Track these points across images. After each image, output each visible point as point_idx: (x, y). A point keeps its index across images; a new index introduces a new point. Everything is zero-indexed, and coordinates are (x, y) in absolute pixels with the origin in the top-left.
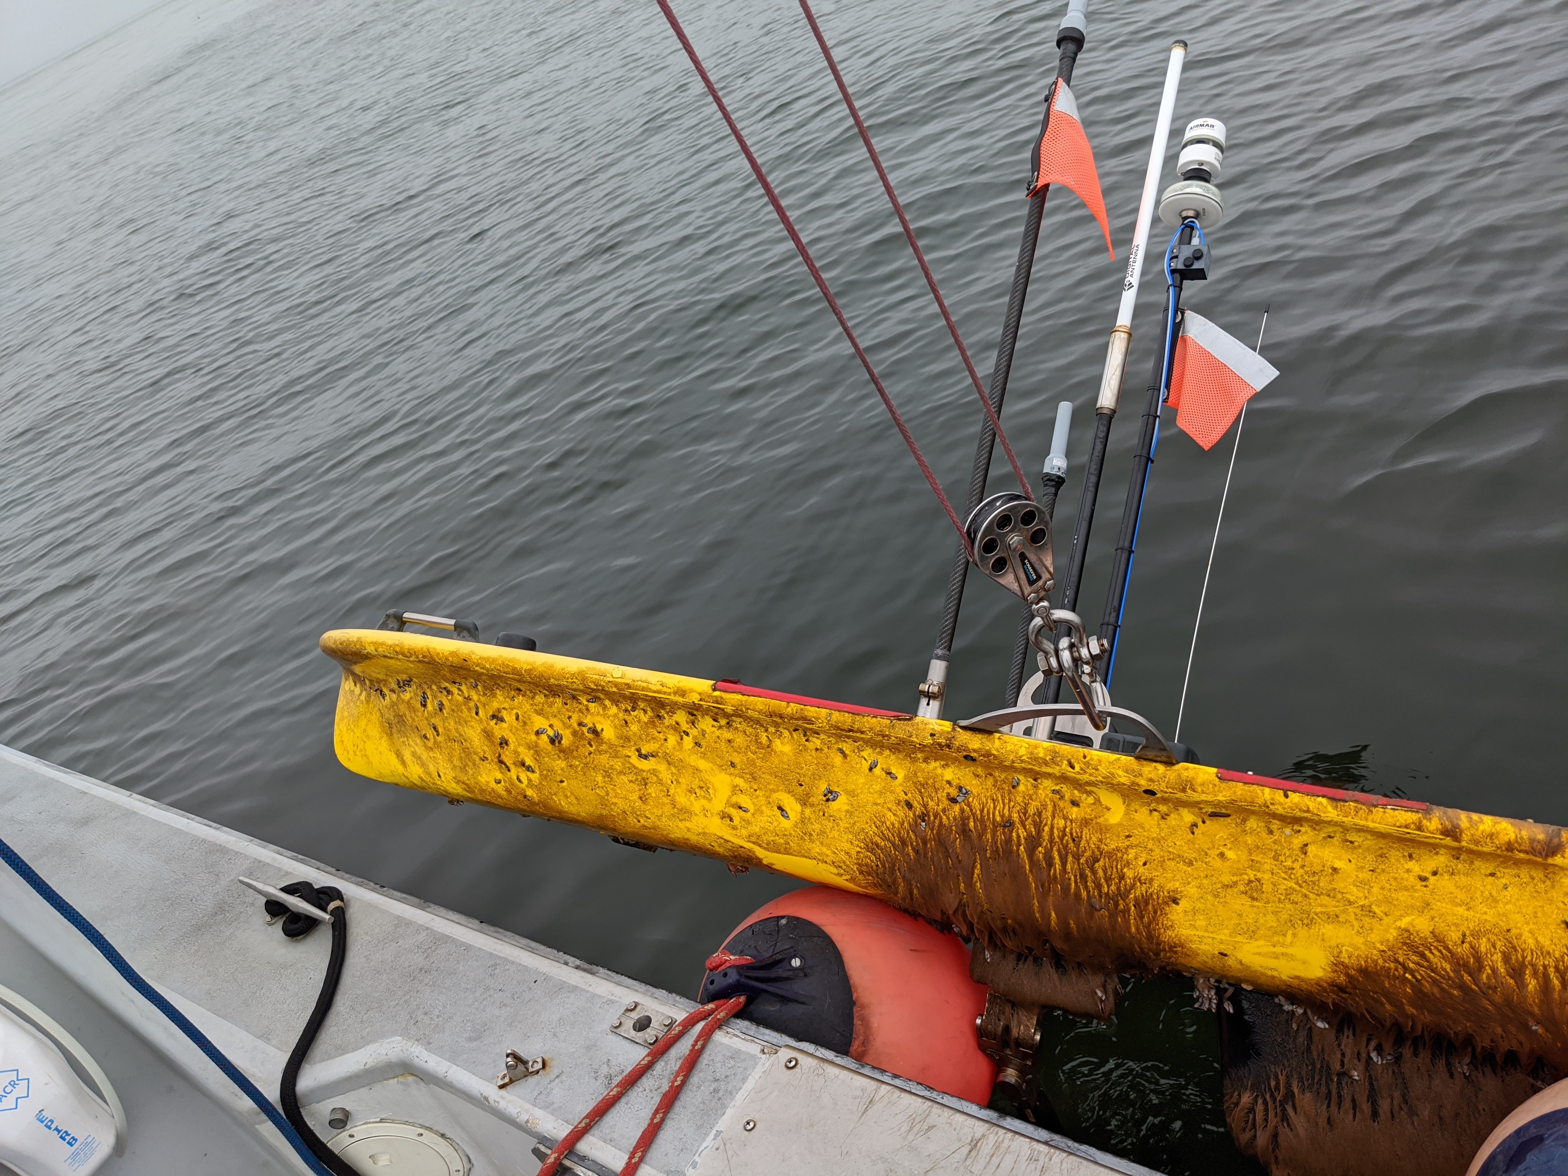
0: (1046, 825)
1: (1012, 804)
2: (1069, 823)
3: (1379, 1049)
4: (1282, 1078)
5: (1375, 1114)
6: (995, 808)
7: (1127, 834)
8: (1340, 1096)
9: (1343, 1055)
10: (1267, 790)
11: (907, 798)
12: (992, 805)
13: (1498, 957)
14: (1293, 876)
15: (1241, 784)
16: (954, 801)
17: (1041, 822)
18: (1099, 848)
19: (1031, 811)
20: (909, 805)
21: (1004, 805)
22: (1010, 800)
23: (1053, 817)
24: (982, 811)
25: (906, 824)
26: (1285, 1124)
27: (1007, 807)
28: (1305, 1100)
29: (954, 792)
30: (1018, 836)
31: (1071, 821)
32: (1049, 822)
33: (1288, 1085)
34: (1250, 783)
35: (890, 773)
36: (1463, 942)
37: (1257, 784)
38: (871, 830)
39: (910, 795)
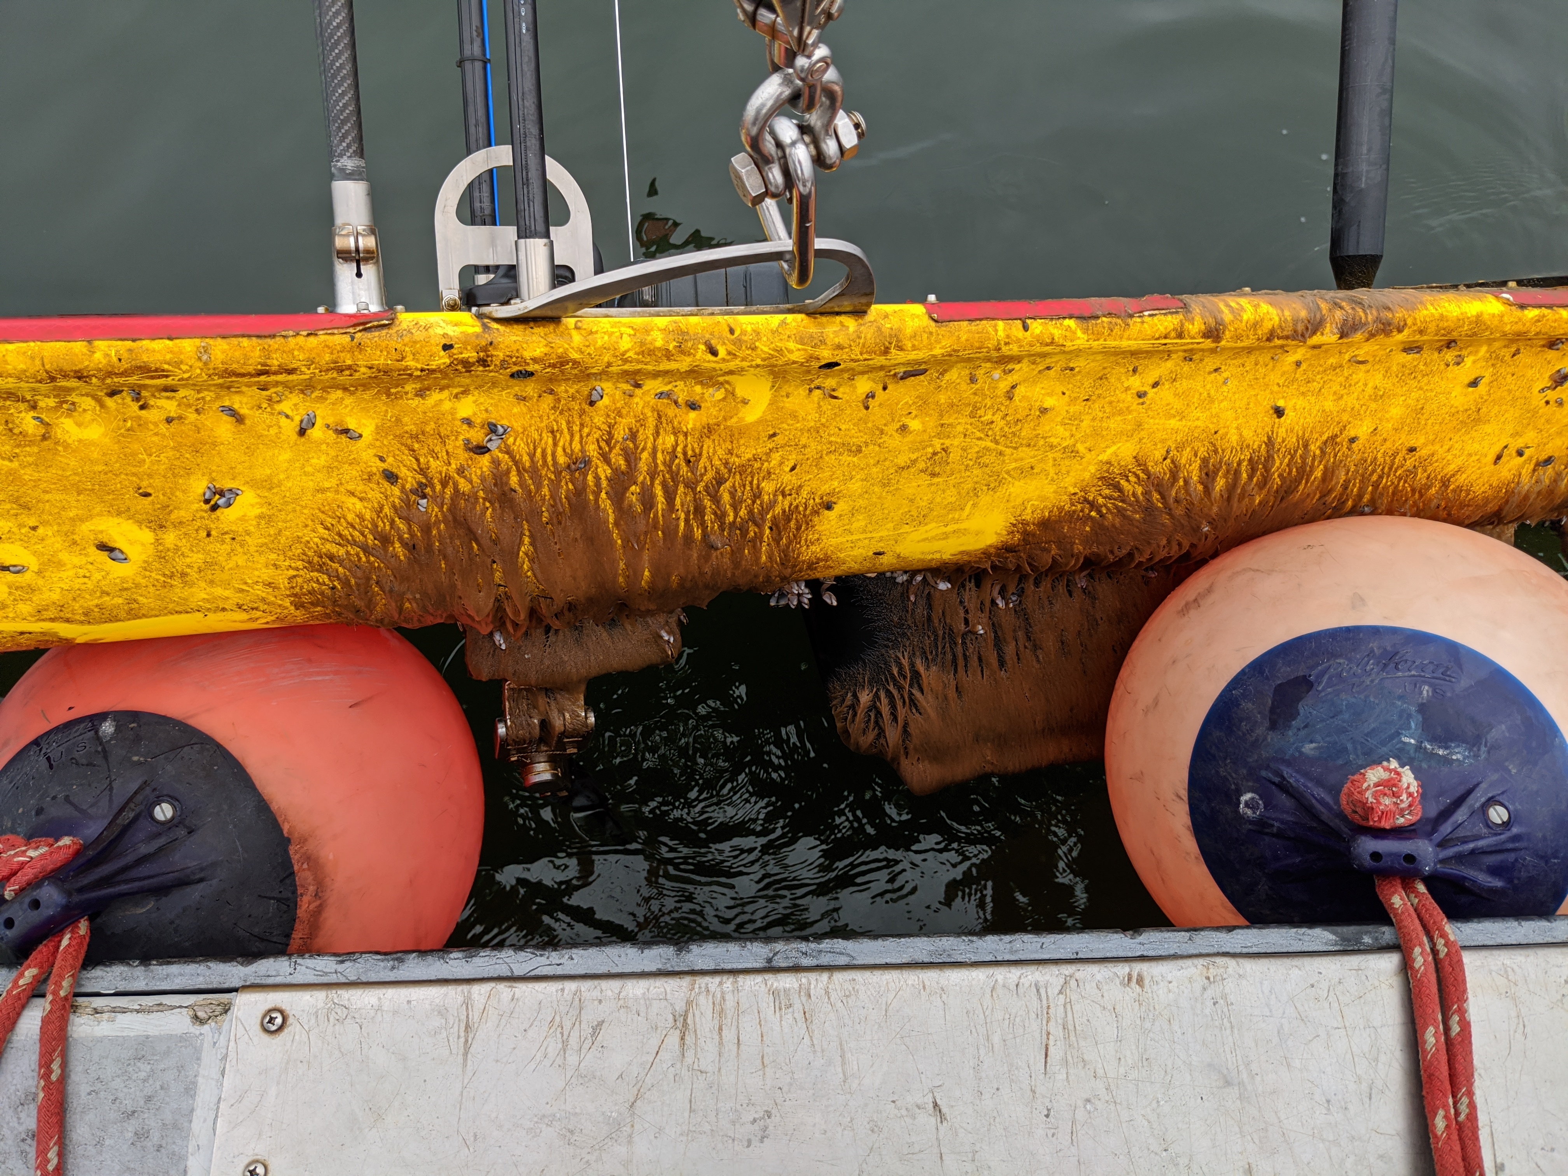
0: (643, 449)
1: (586, 430)
2: (681, 438)
3: (1003, 592)
4: (905, 662)
5: (1002, 663)
6: (555, 444)
7: (771, 433)
8: (965, 657)
9: (967, 612)
10: (1001, 324)
11: (384, 466)
12: (550, 441)
13: (1196, 466)
14: (990, 433)
15: (965, 323)
16: (481, 450)
17: (636, 448)
18: (726, 464)
19: (620, 433)
20: (391, 477)
21: (572, 436)
22: (582, 425)
23: (657, 433)
24: (532, 456)
25: (386, 510)
26: (914, 711)
27: (577, 438)
28: (930, 675)
29: (477, 436)
30: (597, 478)
31: (686, 435)
32: (649, 445)
33: (912, 665)
34: (977, 319)
35: (346, 431)
36: (1165, 459)
37: (987, 319)
38: (315, 536)
39: (390, 460)
